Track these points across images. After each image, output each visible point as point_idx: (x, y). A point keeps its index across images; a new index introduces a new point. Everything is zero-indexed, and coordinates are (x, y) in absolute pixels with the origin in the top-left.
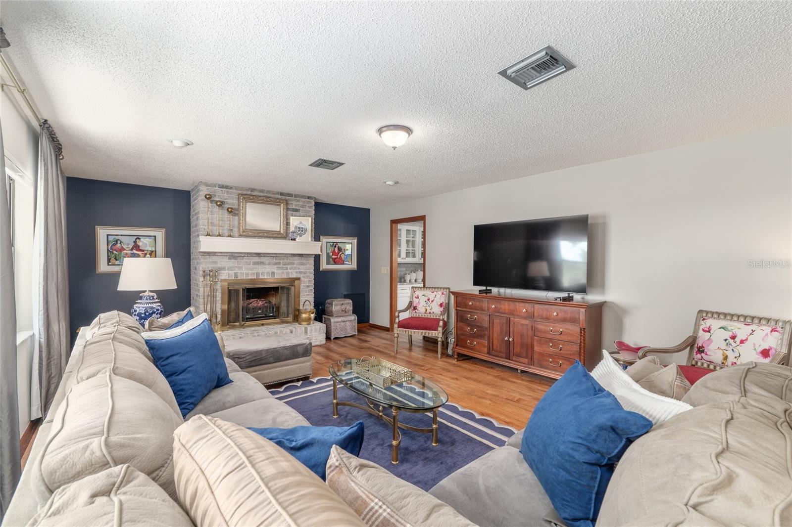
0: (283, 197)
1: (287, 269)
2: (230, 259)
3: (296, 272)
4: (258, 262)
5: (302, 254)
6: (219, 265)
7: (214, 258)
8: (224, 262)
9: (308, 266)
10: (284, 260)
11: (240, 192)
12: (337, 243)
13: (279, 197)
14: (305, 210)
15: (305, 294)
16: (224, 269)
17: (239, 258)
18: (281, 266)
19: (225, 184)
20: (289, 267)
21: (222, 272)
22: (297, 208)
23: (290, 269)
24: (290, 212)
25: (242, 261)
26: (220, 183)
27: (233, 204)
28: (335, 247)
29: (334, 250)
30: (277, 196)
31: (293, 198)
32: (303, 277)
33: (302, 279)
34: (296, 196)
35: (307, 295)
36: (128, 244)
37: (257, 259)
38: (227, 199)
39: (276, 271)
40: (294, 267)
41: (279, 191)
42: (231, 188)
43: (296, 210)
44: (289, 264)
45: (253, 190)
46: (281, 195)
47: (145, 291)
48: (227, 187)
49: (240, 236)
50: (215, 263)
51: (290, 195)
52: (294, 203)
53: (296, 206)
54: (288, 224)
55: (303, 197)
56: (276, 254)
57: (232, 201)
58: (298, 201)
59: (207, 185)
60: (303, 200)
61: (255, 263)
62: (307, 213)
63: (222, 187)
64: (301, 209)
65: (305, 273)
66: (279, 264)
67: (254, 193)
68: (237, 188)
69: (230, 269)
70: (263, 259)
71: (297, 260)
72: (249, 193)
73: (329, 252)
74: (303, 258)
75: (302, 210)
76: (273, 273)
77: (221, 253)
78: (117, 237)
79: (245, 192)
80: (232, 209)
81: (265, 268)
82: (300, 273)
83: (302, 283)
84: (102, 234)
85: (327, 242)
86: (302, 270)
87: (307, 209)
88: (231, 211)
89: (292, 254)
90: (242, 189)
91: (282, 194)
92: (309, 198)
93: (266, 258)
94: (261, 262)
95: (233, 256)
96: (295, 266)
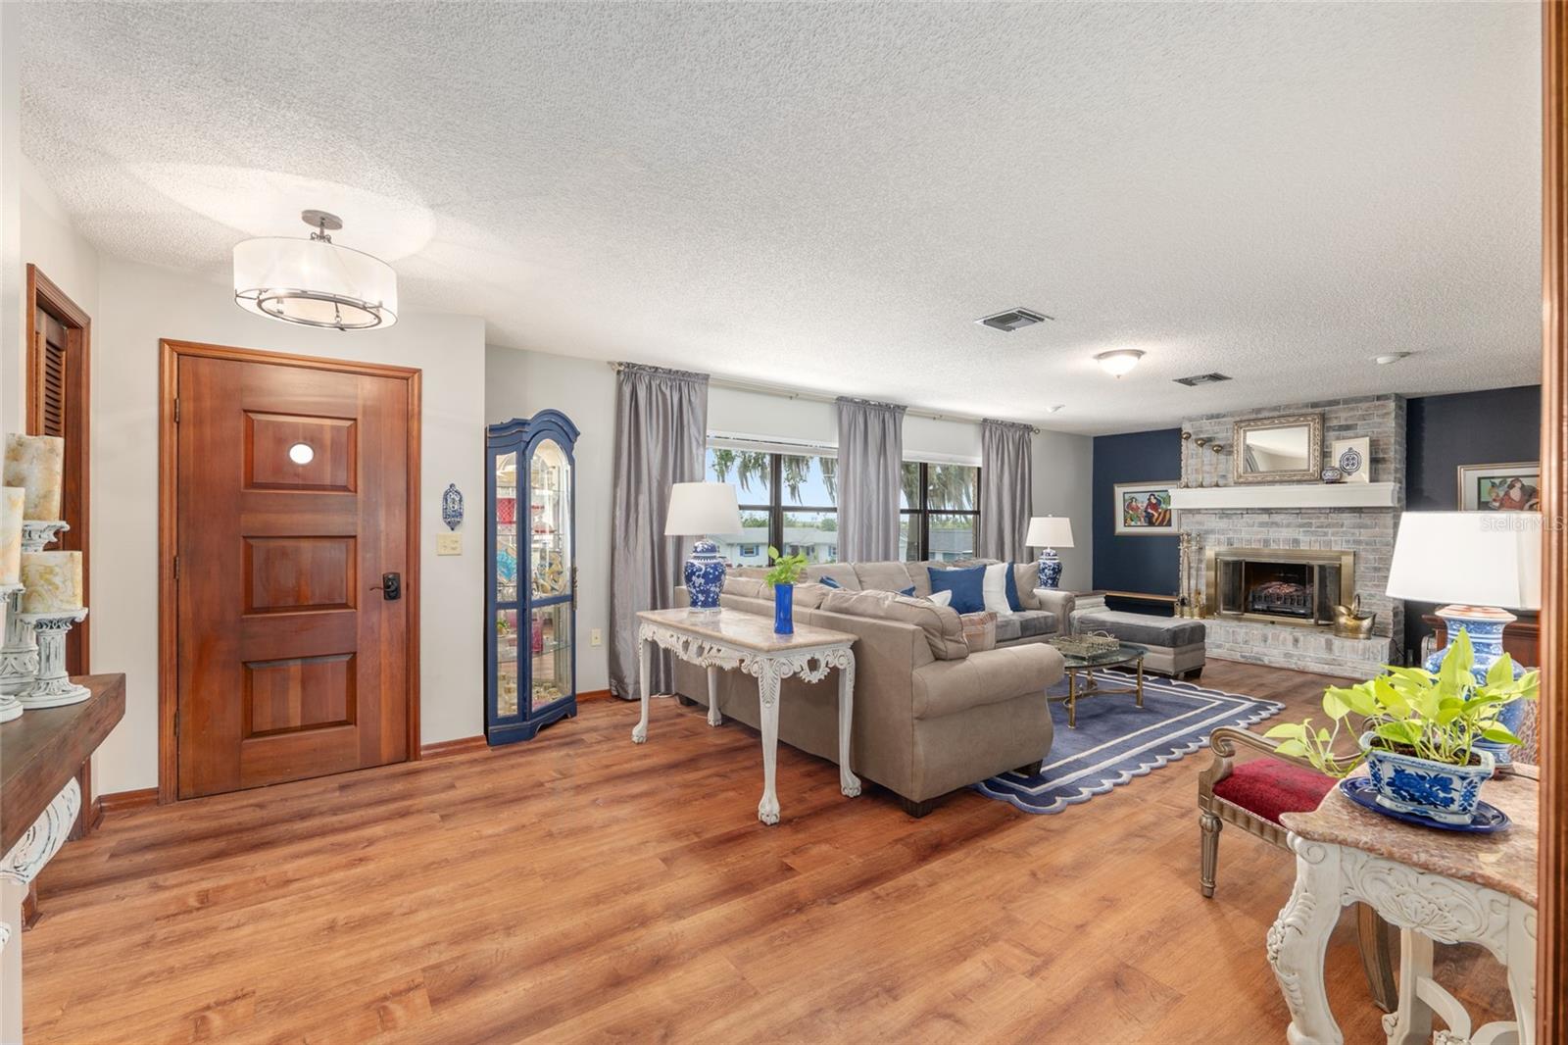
0: (1318, 410)
1: (1326, 534)
2: (1220, 518)
3: (1348, 542)
4: (1267, 523)
5: (1361, 508)
6: (1205, 527)
7: (1198, 517)
8: (1213, 523)
9: (1377, 529)
10: (1319, 518)
11: (1238, 419)
12: (1517, 478)
13: (1310, 410)
14: (1369, 424)
15: (1369, 584)
16: (1212, 532)
17: (1234, 517)
18: (1313, 529)
19: (1215, 412)
20: (1330, 531)
21: (1210, 536)
22: (1350, 422)
23: (1333, 535)
24: (1332, 434)
25: (1241, 521)
26: (1209, 413)
27: (1227, 439)
28: (1511, 486)
29: (1507, 494)
30: (1303, 411)
31: (1341, 406)
32: (1365, 550)
33: (1363, 554)
34: (1346, 401)
35: (1375, 585)
36: (1142, 502)
37: (1265, 518)
38: (1217, 433)
39: (1301, 537)
40: (1343, 532)
41: (1307, 401)
42: (1224, 416)
43: (1348, 428)
44: (1328, 526)
45: (1258, 411)
46: (1312, 407)
47: (1046, 548)
48: (1218, 416)
49: (1237, 484)
50: (1200, 523)
51: (1335, 403)
52: (1343, 415)
53: (1346, 420)
54: (1325, 454)
55: (1366, 399)
56: (1300, 509)
57: (1222, 436)
58: (1352, 409)
59: (1190, 419)
60: (1364, 405)
61: (1262, 524)
62: (1375, 427)
63: (1211, 417)
64: (1359, 423)
65: (1367, 544)
66: (1310, 525)
67: (1260, 416)
68: (1231, 414)
69: (1222, 532)
70: (1277, 518)
71: (1348, 519)
72: (1254, 416)
73: (1490, 500)
74: (1363, 515)
75: (1363, 425)
76: (1296, 542)
77: (1206, 509)
78: (1133, 495)
79: (1244, 418)
80: (1219, 446)
81: (1281, 532)
82: (1359, 542)
83: (1361, 561)
84: (1120, 491)
85: (1479, 479)
86: (1362, 538)
87: (1377, 420)
88: (1219, 449)
89: (1335, 508)
90: (1241, 413)
91: (1314, 405)
92: (1379, 398)
93: (1282, 516)
94: (1273, 523)
95: (1224, 513)
96: (1344, 529)
